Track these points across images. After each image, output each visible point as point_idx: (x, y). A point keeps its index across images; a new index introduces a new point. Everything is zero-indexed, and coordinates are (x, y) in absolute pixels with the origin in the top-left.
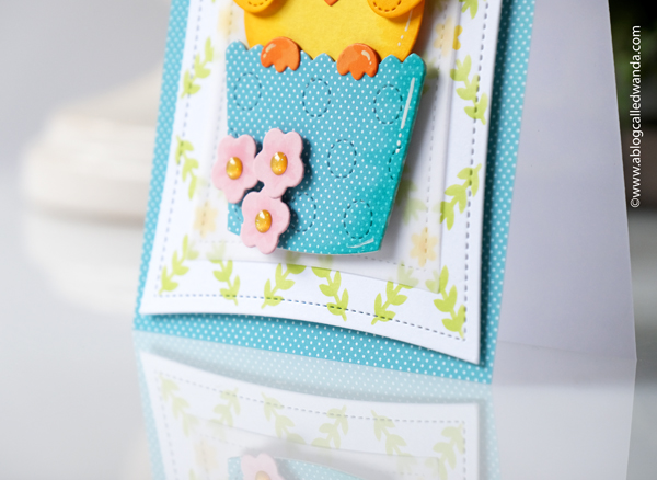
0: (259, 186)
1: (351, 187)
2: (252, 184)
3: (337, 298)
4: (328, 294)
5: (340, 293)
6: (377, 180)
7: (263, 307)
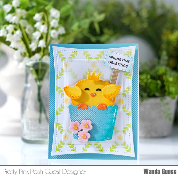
0: (82, 130)
1: (103, 129)
2: (80, 130)
3: (101, 149)
4: (99, 148)
5: (101, 148)
6: (109, 127)
7: (83, 152)
